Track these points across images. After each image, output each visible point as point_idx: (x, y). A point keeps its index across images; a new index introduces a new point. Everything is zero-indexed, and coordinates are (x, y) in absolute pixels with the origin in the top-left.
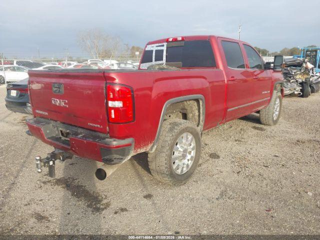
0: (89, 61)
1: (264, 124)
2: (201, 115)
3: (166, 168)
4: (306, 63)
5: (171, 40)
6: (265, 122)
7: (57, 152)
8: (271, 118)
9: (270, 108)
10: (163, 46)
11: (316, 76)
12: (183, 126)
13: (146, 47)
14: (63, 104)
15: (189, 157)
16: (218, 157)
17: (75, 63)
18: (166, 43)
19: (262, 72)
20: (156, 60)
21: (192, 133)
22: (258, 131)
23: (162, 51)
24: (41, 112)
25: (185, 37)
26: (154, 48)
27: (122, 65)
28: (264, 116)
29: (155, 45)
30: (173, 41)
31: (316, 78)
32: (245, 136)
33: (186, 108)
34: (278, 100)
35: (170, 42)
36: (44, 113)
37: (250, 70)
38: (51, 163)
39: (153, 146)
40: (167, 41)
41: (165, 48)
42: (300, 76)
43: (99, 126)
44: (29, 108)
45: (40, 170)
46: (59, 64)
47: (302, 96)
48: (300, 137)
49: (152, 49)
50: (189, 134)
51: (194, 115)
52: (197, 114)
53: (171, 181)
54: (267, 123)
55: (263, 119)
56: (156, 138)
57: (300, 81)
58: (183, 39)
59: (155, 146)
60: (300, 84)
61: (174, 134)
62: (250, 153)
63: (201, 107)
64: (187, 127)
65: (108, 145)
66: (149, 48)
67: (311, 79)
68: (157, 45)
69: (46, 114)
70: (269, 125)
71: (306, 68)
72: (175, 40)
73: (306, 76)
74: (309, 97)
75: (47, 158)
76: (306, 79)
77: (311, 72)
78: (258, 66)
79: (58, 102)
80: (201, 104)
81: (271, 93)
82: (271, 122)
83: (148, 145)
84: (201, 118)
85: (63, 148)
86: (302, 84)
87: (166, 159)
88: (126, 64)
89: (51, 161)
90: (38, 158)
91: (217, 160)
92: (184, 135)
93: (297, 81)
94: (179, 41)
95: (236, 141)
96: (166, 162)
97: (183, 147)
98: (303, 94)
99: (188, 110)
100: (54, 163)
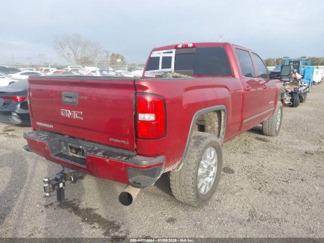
0: (69, 67)
1: (266, 135)
2: (222, 127)
3: (193, 188)
4: (295, 73)
5: (180, 46)
6: (267, 133)
7: (67, 171)
8: (274, 129)
9: (274, 118)
10: (171, 52)
11: (305, 86)
12: (208, 140)
13: (151, 53)
14: (76, 116)
15: (211, 174)
16: (233, 172)
17: (55, 70)
18: (175, 50)
19: (267, 81)
20: (163, 68)
21: (215, 148)
22: (262, 142)
23: (170, 58)
24: (44, 125)
25: (197, 44)
26: (161, 55)
27: (105, 73)
28: (267, 126)
29: (161, 52)
30: (182, 48)
31: (304, 88)
32: (252, 148)
33: (205, 119)
34: (280, 110)
35: (179, 48)
36: (47, 125)
37: (256, 79)
38: (61, 185)
39: (180, 164)
40: (176, 47)
41: (173, 55)
42: (289, 87)
43: (124, 142)
44: (14, 118)
45: (48, 194)
46: (37, 70)
47: (292, 106)
48: (307, 149)
49: (158, 56)
50: (213, 148)
51: (213, 127)
52: (217, 126)
53: (196, 202)
54: (270, 134)
55: (266, 130)
56: (184, 154)
57: (290, 91)
58: (194, 46)
59: (182, 164)
60: (289, 94)
61: (200, 149)
62: (263, 167)
63: (223, 118)
64: (212, 141)
65: (138, 165)
66: (155, 54)
67: (300, 89)
68: (165, 51)
69: (51, 126)
70: (272, 136)
71: (295, 78)
72: (185, 47)
73: (295, 86)
74: (299, 106)
75: (56, 179)
76: (295, 89)
77: (300, 82)
78: (263, 76)
79: (69, 113)
80: (223, 115)
81: (275, 103)
82: (274, 133)
83: (176, 162)
84: (222, 130)
85: (73, 167)
86: (291, 94)
87: (193, 178)
88: (108, 71)
89: (61, 182)
90: (46, 180)
91: (233, 175)
92: (208, 149)
93: (287, 91)
94: (190, 48)
95: (245, 153)
96: (192, 181)
97: (207, 163)
98: (293, 104)
99: (206, 122)
100: (64, 185)
